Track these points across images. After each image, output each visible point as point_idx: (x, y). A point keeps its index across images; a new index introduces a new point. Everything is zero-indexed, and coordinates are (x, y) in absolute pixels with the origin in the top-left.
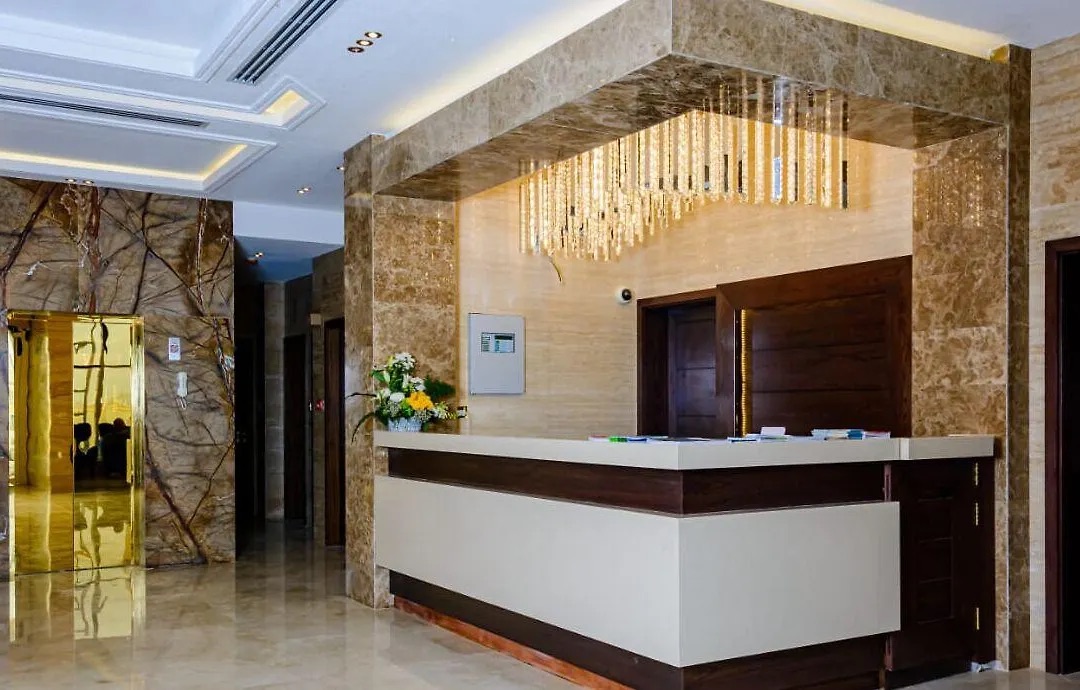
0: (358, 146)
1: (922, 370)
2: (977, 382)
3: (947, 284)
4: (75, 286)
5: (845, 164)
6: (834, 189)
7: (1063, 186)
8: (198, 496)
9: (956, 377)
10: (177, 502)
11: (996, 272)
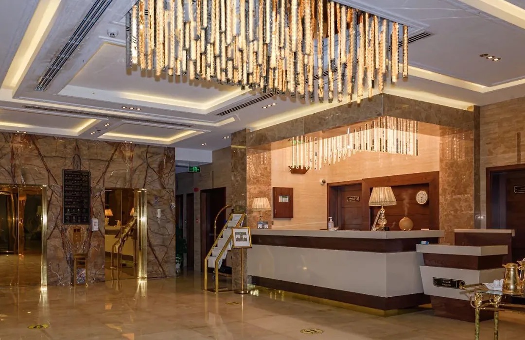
0: (239, 132)
1: (444, 208)
2: (463, 213)
3: (452, 180)
4: (125, 178)
5: (417, 140)
6: (414, 148)
7: (492, 150)
8: (163, 253)
9: (456, 211)
10: (157, 255)
11: (470, 177)
